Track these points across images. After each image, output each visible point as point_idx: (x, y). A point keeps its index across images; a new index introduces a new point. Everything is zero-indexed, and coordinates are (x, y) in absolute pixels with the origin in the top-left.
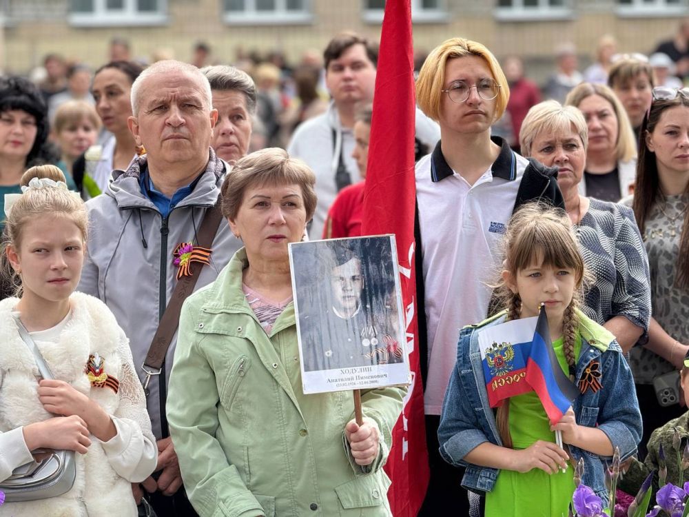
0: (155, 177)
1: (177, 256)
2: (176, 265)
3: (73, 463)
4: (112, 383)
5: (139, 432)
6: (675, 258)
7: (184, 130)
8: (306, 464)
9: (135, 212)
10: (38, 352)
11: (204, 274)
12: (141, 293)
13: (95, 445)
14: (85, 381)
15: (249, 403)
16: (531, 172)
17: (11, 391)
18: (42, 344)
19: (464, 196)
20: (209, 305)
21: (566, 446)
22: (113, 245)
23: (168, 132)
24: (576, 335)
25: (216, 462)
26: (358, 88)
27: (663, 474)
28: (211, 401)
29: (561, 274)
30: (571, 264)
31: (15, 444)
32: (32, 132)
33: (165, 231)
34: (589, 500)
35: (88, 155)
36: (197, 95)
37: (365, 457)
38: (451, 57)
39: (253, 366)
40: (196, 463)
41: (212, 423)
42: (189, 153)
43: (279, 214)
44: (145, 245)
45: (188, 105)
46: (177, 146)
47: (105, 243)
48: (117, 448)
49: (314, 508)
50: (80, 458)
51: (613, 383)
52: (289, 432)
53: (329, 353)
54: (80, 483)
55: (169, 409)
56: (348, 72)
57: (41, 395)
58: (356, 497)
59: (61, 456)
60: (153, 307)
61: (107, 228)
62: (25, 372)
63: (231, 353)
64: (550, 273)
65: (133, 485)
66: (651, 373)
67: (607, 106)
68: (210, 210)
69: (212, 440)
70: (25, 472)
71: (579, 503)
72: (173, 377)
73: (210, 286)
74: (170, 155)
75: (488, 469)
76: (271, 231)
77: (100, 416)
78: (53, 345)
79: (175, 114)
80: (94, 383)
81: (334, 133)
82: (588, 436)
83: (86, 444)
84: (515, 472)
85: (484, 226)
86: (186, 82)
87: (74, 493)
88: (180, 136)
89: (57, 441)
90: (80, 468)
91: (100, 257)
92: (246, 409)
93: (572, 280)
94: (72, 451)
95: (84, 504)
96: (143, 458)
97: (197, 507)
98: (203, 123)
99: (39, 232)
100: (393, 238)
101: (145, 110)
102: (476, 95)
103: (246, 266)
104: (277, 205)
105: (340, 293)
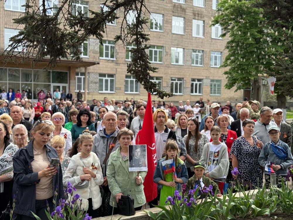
0: (107, 131)
1: (109, 145)
2: (109, 147)
3: (88, 182)
4: (96, 168)
5: (100, 177)
6: (194, 146)
7: (112, 124)
8: (129, 184)
9: (103, 137)
10: (83, 162)
11: (114, 149)
12: (103, 151)
13: (92, 179)
14: (91, 168)
15: (120, 172)
16: (171, 132)
17: (78, 169)
18: (84, 161)
19: (159, 135)
20: (114, 155)
21: (175, 182)
22: (99, 143)
23: (110, 124)
24: (177, 162)
25: (114, 182)
26: (142, 113)
27: (190, 188)
28: (114, 172)
29: (174, 151)
30: (176, 149)
31: (78, 179)
32: (88, 118)
33: (108, 141)
34: (177, 193)
35: (97, 123)
36: (115, 118)
37: (139, 183)
38: (158, 112)
39: (121, 166)
40: (111, 182)
41: (114, 175)
42: (113, 128)
43: (126, 141)
44: (104, 143)
45: (113, 120)
46: (111, 127)
47: (97, 142)
48: (96, 179)
49: (130, 191)
50: (90, 181)
51: (183, 170)
52: (127, 178)
53: (134, 165)
54: (89, 185)
55: (107, 173)
56: (141, 111)
57: (83, 170)
58: (138, 190)
59: (86, 181)
60: (105, 154)
61: (98, 140)
62: (81, 166)
63: (118, 164)
64: (172, 150)
65: (99, 186)
66: (190, 166)
67: (185, 118)
68: (116, 138)
69: (113, 178)
70: (80, 184)
71: (175, 193)
72: (108, 167)
73: (115, 152)
74: (110, 128)
75: (161, 184)
76: (125, 143)
77: (94, 174)
78: (86, 161)
79: (111, 121)
80: (93, 168)
81: (139, 120)
82: (179, 180)
83: (91, 179)
84: (166, 186)
85: (162, 141)
86: (113, 116)
87: (89, 187)
88: (112, 125)
89: (85, 178)
90: (90, 183)
91: (96, 145)
92: (120, 173)
93: (176, 152)
94: (88, 180)
95: (90, 189)
96: (101, 181)
97: (110, 190)
98: (116, 123)
99: (85, 142)
100: (146, 145)
101: (106, 120)
102: (162, 119)
103: (121, 149)
104: (126, 139)
105: (136, 154)
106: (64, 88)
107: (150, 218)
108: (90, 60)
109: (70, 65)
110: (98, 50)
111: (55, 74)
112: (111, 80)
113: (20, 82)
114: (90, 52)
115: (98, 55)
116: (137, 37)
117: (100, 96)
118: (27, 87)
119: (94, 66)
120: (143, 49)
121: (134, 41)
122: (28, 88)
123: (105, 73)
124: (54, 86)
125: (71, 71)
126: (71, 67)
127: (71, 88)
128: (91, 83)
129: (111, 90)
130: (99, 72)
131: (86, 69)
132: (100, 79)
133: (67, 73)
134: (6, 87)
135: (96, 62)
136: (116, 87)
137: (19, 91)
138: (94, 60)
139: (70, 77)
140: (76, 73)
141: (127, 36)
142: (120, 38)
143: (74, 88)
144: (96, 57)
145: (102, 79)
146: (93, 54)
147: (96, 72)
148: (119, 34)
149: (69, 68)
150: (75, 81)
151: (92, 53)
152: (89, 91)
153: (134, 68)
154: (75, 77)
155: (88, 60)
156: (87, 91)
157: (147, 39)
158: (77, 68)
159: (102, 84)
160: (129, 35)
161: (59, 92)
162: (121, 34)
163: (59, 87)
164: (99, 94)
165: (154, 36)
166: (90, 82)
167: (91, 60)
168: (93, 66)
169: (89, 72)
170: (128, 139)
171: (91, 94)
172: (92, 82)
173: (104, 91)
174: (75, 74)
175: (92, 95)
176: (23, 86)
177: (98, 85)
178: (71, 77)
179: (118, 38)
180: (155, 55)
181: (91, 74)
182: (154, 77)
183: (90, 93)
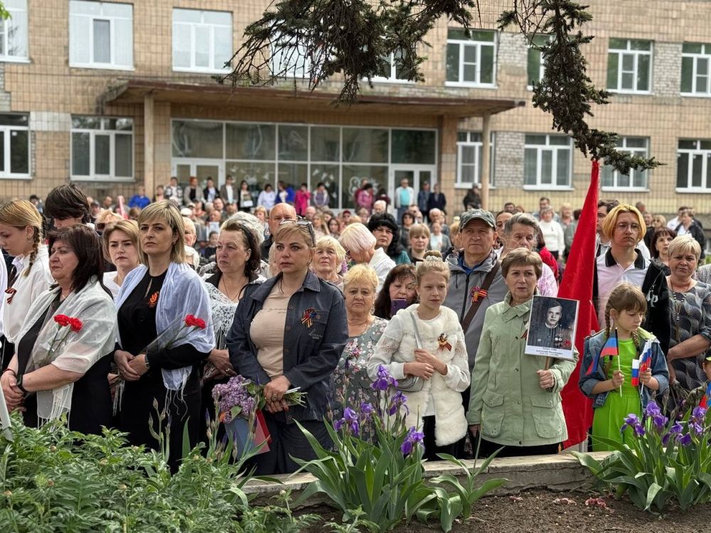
1: (472, 293)
2: (471, 297)
4: (448, 346)
5: (459, 371)
7: (479, 242)
9: (455, 273)
16: (652, 267)
37: (544, 384)
38: (621, 212)
43: (523, 278)
44: (457, 287)
48: (448, 378)
53: (539, 340)
58: (540, 402)
76: (519, 285)
96: (461, 381)
99: (428, 279)
102: (630, 230)
104: (522, 274)
105: (550, 318)
106: (425, 176)
107: (586, 471)
108: (499, 95)
109: (443, 111)
110: (525, 64)
111: (401, 138)
112: (559, 151)
113: (309, 163)
114: (501, 71)
115: (522, 80)
116: (558, 12)
117: (527, 199)
118: (325, 175)
119: (512, 111)
120: (574, 45)
121: (550, 24)
122: (327, 179)
123: (542, 131)
124: (397, 173)
125: (445, 129)
126: (446, 116)
127: (443, 176)
128: (502, 162)
129: (562, 181)
130: (524, 130)
131: (485, 122)
132: (527, 151)
133: (432, 134)
134: (272, 177)
135: (517, 101)
136: (575, 172)
137: (305, 185)
138: (513, 96)
139: (441, 145)
140: (459, 133)
141: (534, 11)
142: (513, 17)
143: (453, 177)
144: (517, 84)
145: (535, 151)
146: (508, 77)
147: (515, 130)
148: (511, 9)
149: (440, 120)
150: (454, 156)
151: (508, 74)
152: (494, 185)
153: (549, 95)
154: (457, 147)
155: (493, 94)
156: (490, 186)
157: (584, 18)
158: (462, 119)
159: (532, 164)
160: (539, 10)
161: (409, 189)
162: (516, 7)
163: (410, 175)
164: (523, 193)
165: (699, 15)
166: (498, 159)
167: (503, 95)
168: (507, 112)
169: (497, 129)
170: (528, 274)
171: (500, 193)
172: (503, 159)
173: (539, 186)
174: (456, 138)
175: (503, 196)
176: (317, 172)
177: (521, 168)
178: (444, 147)
179: (509, 18)
180: (699, 72)
181: (500, 135)
182: (696, 140)
183: (498, 190)
